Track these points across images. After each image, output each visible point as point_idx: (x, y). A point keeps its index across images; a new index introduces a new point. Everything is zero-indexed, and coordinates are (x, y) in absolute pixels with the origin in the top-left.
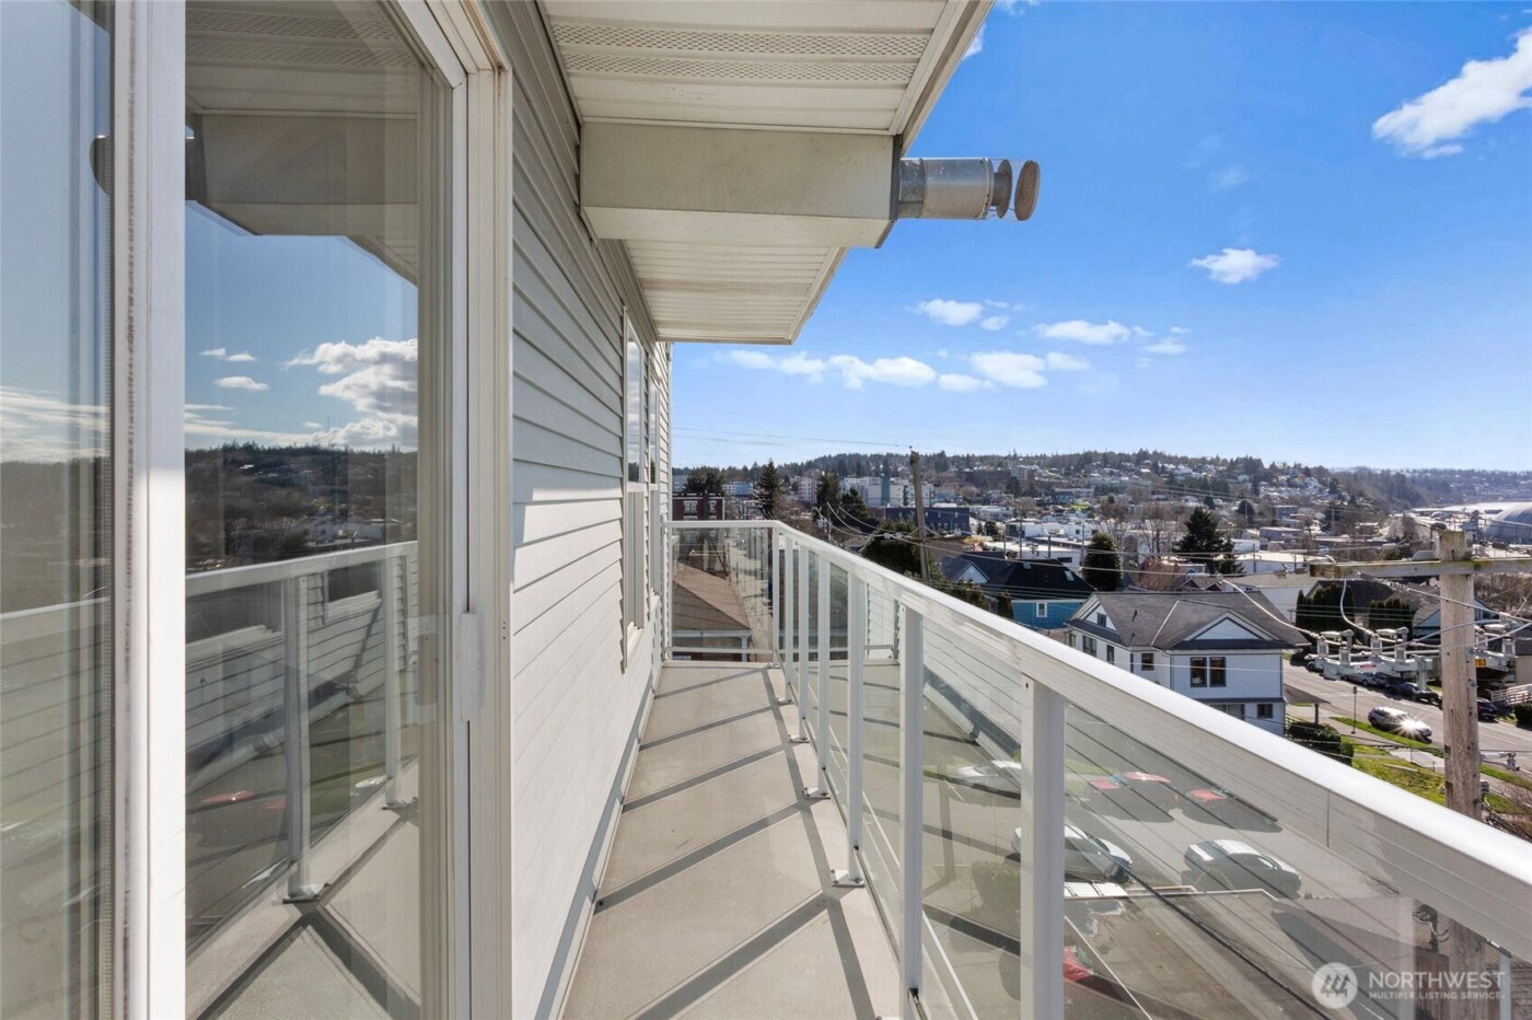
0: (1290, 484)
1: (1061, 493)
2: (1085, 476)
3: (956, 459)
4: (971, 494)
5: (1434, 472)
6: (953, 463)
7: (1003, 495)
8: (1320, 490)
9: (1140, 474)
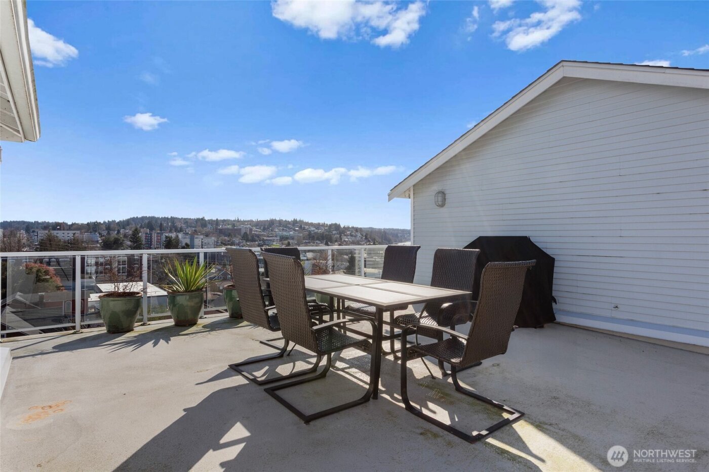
0: (352, 236)
1: (267, 240)
2: (272, 231)
3: (211, 222)
4: (225, 240)
5: (393, 229)
6: (209, 223)
7: (241, 241)
8: (362, 238)
9: (295, 230)
